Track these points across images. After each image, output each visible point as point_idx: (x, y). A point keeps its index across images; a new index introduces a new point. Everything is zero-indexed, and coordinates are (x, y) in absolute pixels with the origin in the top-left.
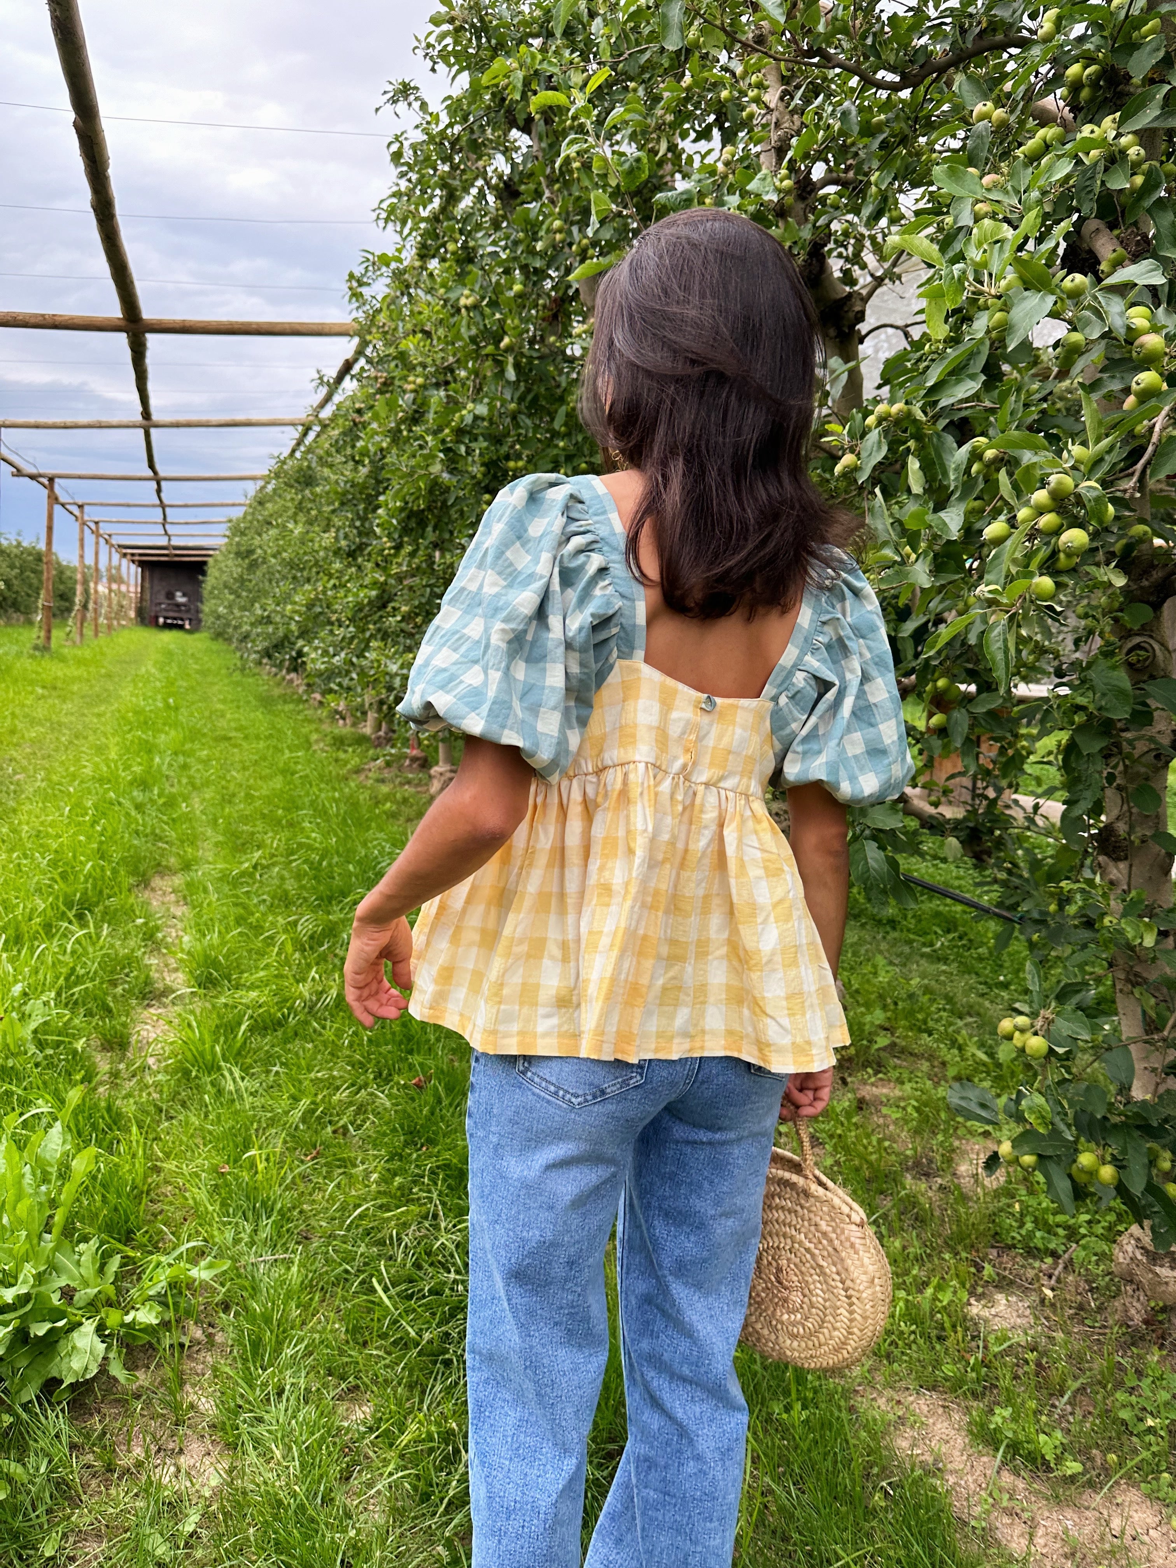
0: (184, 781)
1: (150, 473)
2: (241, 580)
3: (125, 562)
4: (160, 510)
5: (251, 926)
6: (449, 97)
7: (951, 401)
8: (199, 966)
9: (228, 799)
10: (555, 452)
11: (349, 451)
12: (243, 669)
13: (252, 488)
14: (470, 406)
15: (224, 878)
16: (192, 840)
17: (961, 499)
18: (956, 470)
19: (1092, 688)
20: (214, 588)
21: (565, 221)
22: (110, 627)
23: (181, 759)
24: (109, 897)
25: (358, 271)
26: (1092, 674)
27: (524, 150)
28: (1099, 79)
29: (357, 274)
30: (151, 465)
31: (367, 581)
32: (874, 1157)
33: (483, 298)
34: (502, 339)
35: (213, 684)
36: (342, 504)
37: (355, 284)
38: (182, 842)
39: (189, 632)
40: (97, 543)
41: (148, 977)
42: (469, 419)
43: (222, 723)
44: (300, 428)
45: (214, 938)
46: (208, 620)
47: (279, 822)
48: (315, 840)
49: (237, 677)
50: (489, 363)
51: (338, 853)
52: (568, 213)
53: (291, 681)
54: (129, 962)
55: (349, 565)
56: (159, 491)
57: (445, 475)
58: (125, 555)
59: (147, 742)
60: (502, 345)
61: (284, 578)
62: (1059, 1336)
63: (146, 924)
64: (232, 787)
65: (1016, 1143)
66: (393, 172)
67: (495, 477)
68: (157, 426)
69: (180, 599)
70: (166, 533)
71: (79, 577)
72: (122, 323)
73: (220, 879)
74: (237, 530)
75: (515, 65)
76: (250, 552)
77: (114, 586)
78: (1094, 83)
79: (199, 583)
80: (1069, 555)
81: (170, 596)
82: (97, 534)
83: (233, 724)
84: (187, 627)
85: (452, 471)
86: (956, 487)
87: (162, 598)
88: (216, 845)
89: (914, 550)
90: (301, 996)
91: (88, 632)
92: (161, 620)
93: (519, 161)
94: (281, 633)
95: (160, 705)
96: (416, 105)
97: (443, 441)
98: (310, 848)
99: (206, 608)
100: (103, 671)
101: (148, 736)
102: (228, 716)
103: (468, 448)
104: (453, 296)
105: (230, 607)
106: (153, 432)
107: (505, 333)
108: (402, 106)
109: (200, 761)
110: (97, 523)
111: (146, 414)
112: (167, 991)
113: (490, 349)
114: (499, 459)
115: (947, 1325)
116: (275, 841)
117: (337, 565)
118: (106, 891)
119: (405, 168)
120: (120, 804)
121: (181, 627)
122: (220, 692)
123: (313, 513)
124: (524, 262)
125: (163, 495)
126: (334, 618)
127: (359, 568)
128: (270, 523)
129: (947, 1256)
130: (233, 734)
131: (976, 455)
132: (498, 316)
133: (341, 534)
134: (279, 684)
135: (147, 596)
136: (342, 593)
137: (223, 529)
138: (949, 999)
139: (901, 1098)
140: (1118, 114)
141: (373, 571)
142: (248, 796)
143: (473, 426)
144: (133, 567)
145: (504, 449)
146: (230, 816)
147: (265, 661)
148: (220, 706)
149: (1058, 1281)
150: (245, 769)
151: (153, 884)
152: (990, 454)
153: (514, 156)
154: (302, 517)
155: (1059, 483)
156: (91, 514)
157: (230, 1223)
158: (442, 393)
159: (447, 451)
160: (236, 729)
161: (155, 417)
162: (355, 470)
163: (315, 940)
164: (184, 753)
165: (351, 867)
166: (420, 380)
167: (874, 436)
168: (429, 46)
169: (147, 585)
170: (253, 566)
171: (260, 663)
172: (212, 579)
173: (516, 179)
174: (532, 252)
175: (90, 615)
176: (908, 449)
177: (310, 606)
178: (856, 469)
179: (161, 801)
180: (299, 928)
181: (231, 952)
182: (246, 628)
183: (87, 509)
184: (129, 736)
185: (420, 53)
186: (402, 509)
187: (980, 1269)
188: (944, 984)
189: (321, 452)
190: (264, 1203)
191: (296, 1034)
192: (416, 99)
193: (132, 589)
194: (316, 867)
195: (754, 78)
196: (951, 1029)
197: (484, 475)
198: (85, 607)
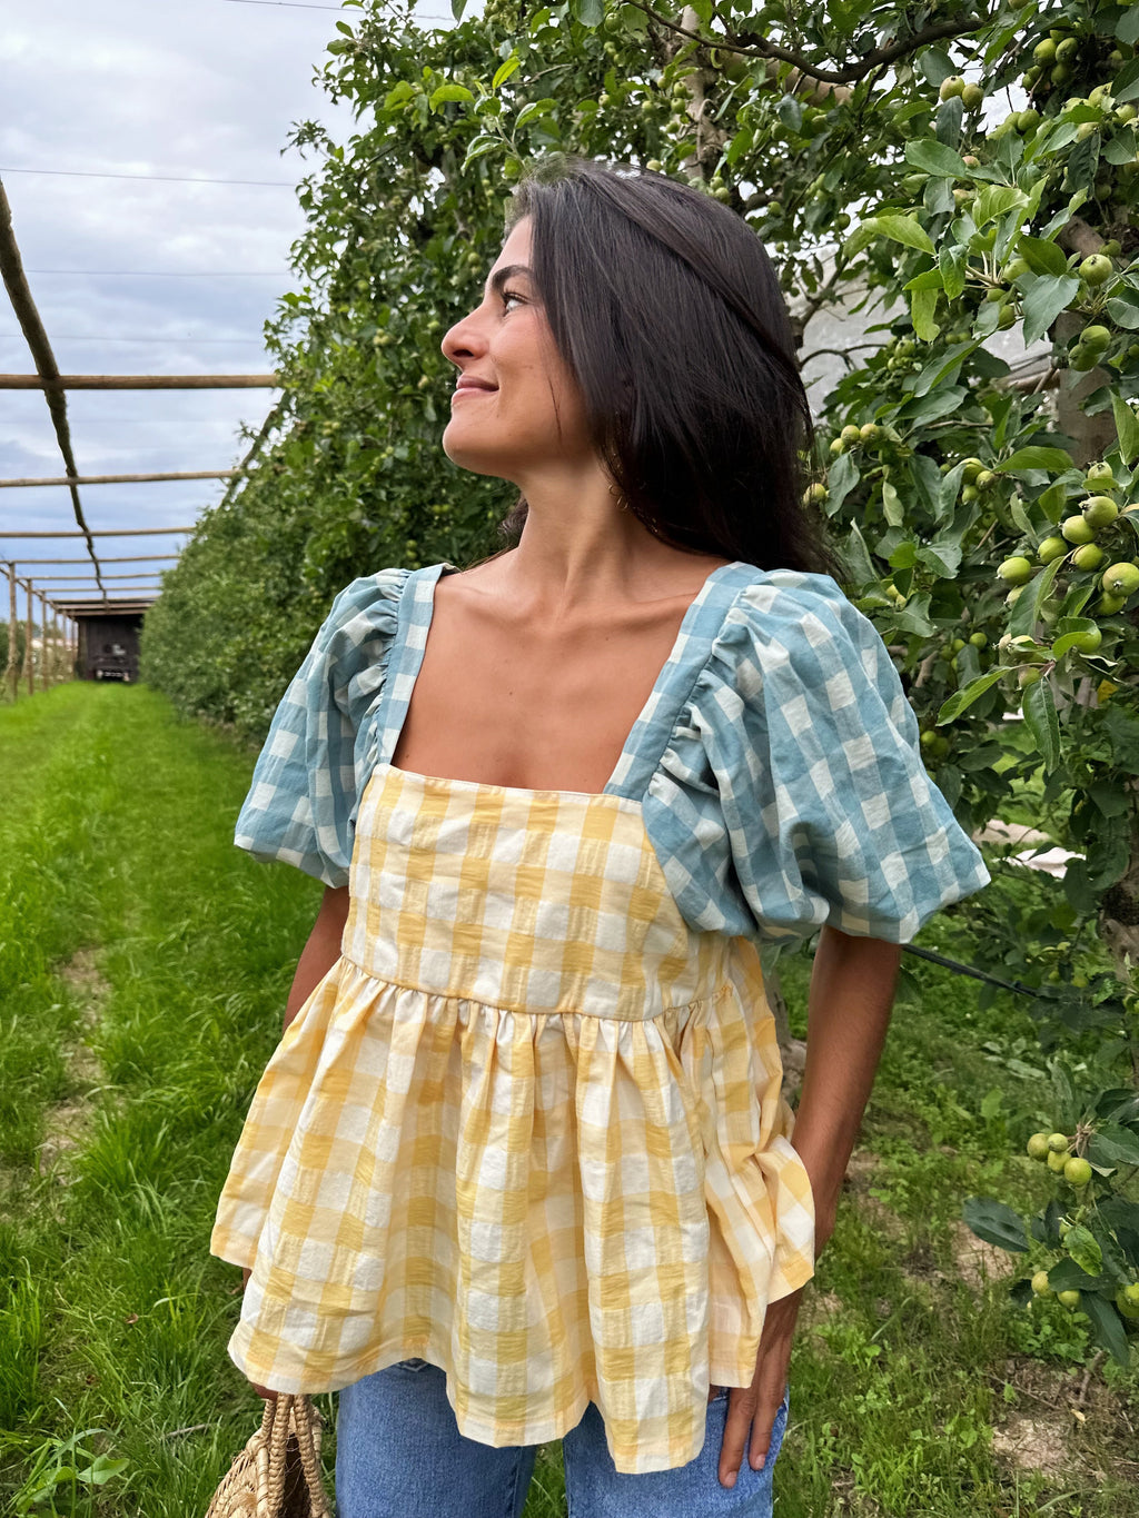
0: (114, 843)
1: (79, 529)
2: (175, 631)
3: (60, 618)
4: (92, 566)
5: (178, 1007)
6: (357, 137)
7: (929, 418)
8: (117, 1058)
9: (158, 861)
10: (481, 495)
11: (277, 501)
12: (178, 723)
13: (184, 541)
14: (389, 449)
15: (149, 951)
16: (119, 909)
17: (954, 530)
18: (945, 497)
19: (1109, 740)
20: (150, 640)
21: (481, 253)
22: (46, 683)
23: (111, 818)
24: (24, 981)
25: (274, 320)
26: (1107, 724)
27: (436, 188)
28: (1074, 54)
29: (274, 323)
30: (81, 521)
31: (297, 631)
32: (867, 1253)
33: (398, 336)
34: (420, 378)
35: (148, 736)
36: (271, 554)
37: (269, 333)
38: (108, 911)
39: (129, 684)
40: (30, 600)
41: (61, 1073)
42: (389, 463)
43: (157, 778)
44: (227, 481)
45: (136, 1023)
46: (146, 672)
47: (211, 883)
48: (247, 903)
49: (173, 728)
50: (408, 404)
51: (272, 918)
52: (483, 246)
53: (229, 731)
54: (43, 1054)
55: (280, 615)
56: (90, 547)
57: (365, 522)
58: (60, 611)
59: (75, 802)
60: (420, 384)
61: (217, 629)
62: (1100, 1474)
63: (61, 1010)
64: (163, 846)
65: (1053, 1276)
66: (303, 215)
67: (419, 522)
68: (83, 482)
69: (118, 651)
70: (101, 588)
71: (11, 634)
72: (39, 380)
73: (146, 953)
74: (170, 581)
75: (419, 89)
76: (183, 604)
77: (50, 641)
78: (1069, 59)
79: (136, 636)
80: (1115, 596)
81: (108, 649)
82: (29, 590)
83: (168, 779)
84: (127, 678)
85: (372, 518)
86: (947, 518)
87: (99, 652)
88: (144, 913)
89: (903, 591)
90: (226, 1090)
91: (23, 688)
92: (100, 674)
93: (432, 200)
94: (214, 684)
95: (91, 762)
96: (324, 146)
97: (362, 487)
98: (241, 912)
99: (143, 660)
100: (36, 729)
101: (78, 797)
102: (164, 770)
103: (389, 494)
104: (366, 335)
105: (165, 658)
106: (80, 488)
107: (423, 372)
108: (308, 147)
109: (131, 820)
110: (29, 581)
111: (71, 471)
112: (84, 1087)
113: (407, 389)
114: (422, 504)
115: (974, 1470)
116: (204, 906)
117: (267, 616)
118: (21, 975)
119: (315, 212)
120: (42, 873)
121: (119, 680)
122: (156, 744)
123: (243, 563)
124: (439, 297)
125: (95, 550)
126: (265, 668)
127: (290, 617)
128: (202, 575)
129: (961, 1374)
130: (167, 789)
131: (969, 478)
132: (415, 355)
133: (271, 584)
134: (216, 734)
135: (85, 650)
136: (272, 643)
137: (158, 582)
138: (919, 1044)
139: (887, 1174)
140: (1109, 85)
141: (303, 621)
142: (181, 857)
143: (393, 472)
144: (69, 622)
145: (428, 493)
146: (159, 880)
147: (201, 711)
148: (154, 760)
149: (1088, 1398)
150: (178, 826)
151: (75, 960)
152: (985, 476)
153: (427, 195)
154: (232, 569)
155: (1101, 507)
156: (22, 572)
157: (139, 1387)
158: (359, 437)
159: (366, 496)
160: (171, 784)
161: (82, 473)
162: (284, 520)
163: (246, 1020)
164: (115, 813)
165: (286, 933)
166: (336, 425)
167: (843, 461)
168: (329, 76)
169: (84, 639)
170: (186, 618)
171: (195, 714)
172: (147, 633)
173: (430, 218)
174: (449, 288)
175: (25, 671)
176: (881, 474)
177: (240, 658)
178: (826, 500)
179: (87, 867)
180: (228, 1008)
181: (152, 1040)
182: (180, 680)
183: (17, 567)
184: (57, 798)
185: (320, 84)
186: (328, 558)
187: (999, 1388)
188: (911, 1027)
189: (248, 503)
190: (179, 1358)
191: (222, 1134)
192: (324, 140)
193: (69, 643)
194: (247, 934)
195: (677, 86)
196: (926, 1081)
197: (408, 520)
198: (19, 663)
